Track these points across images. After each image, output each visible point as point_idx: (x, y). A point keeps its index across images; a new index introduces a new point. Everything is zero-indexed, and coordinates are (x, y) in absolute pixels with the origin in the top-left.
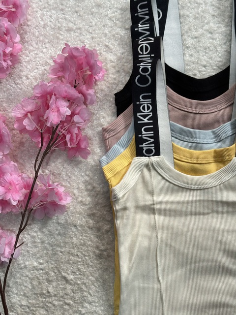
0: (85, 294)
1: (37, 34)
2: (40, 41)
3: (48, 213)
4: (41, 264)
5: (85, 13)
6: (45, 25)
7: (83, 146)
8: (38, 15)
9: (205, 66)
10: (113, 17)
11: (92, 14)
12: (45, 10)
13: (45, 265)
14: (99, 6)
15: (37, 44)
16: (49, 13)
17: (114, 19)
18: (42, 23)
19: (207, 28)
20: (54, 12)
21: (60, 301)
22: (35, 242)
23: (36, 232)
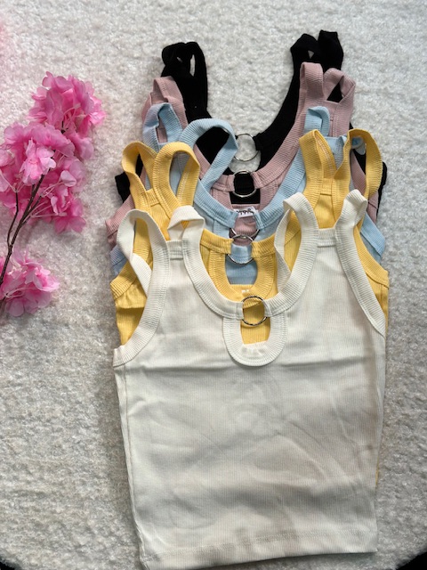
0: (81, 416)
1: (12, 66)
2: (17, 76)
3: (28, 308)
4: (19, 377)
5: (78, 37)
6: (23, 54)
7: (75, 214)
8: (14, 41)
9: (242, 107)
10: (117, 42)
11: (88, 38)
12: (24, 34)
13: (25, 379)
14: (97, 28)
15: (12, 80)
16: (29, 39)
17: (118, 45)
18: (19, 52)
19: (245, 56)
20: (35, 37)
21: (45, 426)
22: (10, 348)
23: (12, 335)
